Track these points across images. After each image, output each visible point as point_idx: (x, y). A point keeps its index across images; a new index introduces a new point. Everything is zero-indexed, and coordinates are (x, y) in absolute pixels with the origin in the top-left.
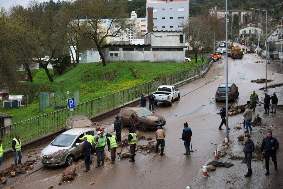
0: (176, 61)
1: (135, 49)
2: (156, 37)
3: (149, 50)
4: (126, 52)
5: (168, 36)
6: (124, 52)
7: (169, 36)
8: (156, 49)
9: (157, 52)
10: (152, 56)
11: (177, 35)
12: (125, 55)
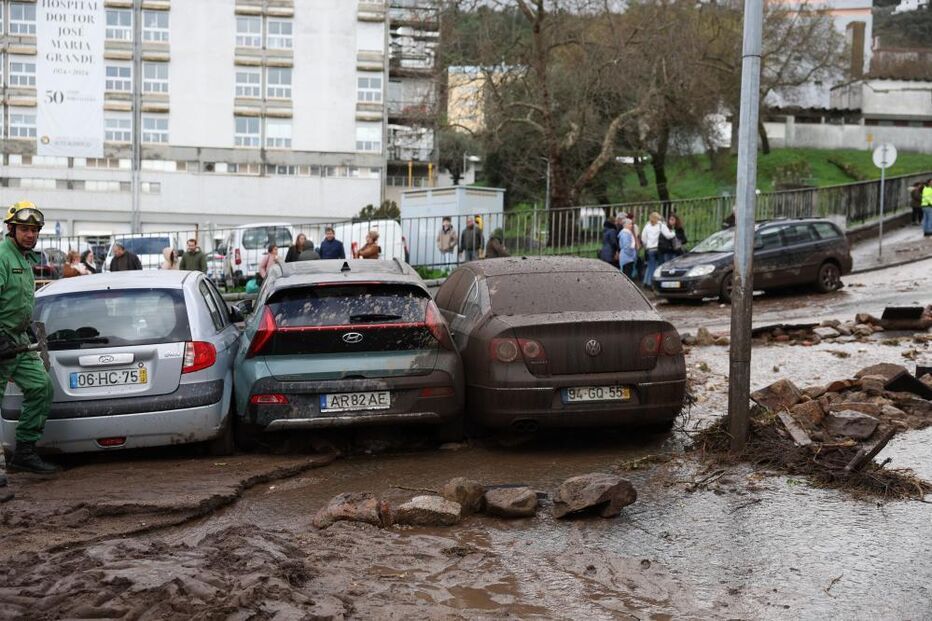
0: (921, 151)
1: (823, 119)
2: (875, 91)
3: (856, 123)
4: (801, 126)
5: (904, 90)
6: (797, 125)
7: (908, 89)
8: (873, 121)
9: (874, 129)
10: (863, 138)
11: (926, 90)
12: (798, 132)
